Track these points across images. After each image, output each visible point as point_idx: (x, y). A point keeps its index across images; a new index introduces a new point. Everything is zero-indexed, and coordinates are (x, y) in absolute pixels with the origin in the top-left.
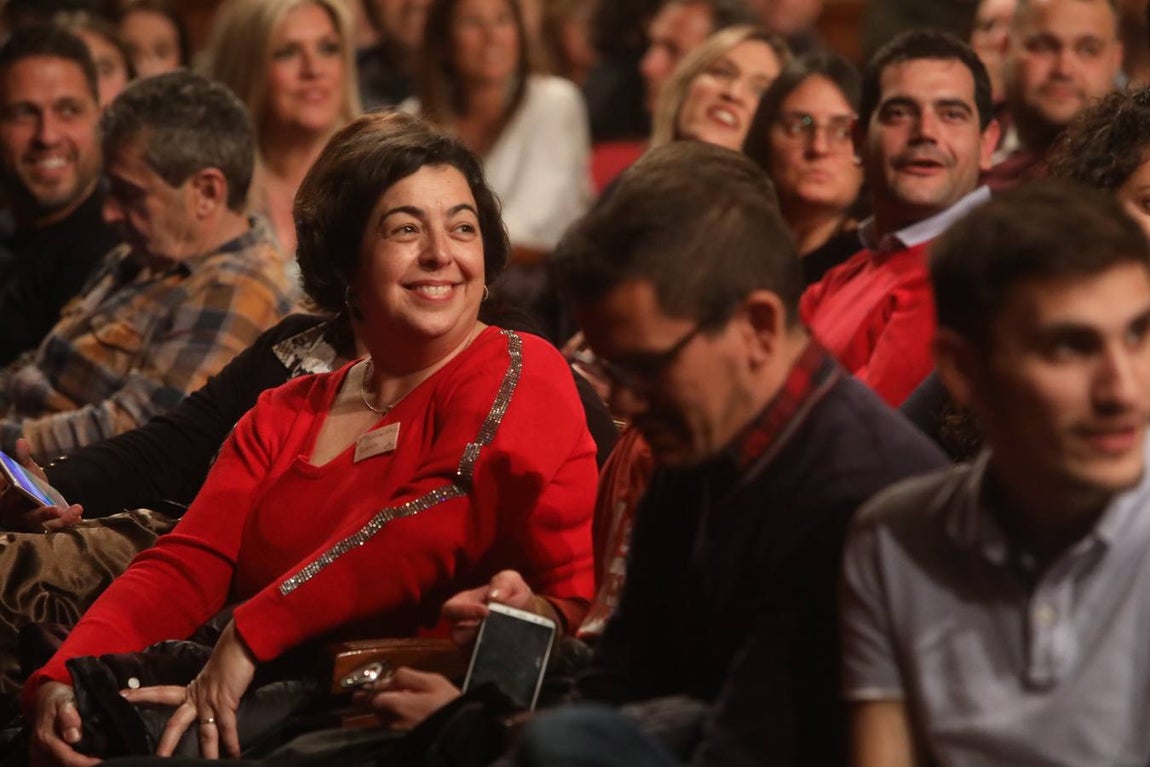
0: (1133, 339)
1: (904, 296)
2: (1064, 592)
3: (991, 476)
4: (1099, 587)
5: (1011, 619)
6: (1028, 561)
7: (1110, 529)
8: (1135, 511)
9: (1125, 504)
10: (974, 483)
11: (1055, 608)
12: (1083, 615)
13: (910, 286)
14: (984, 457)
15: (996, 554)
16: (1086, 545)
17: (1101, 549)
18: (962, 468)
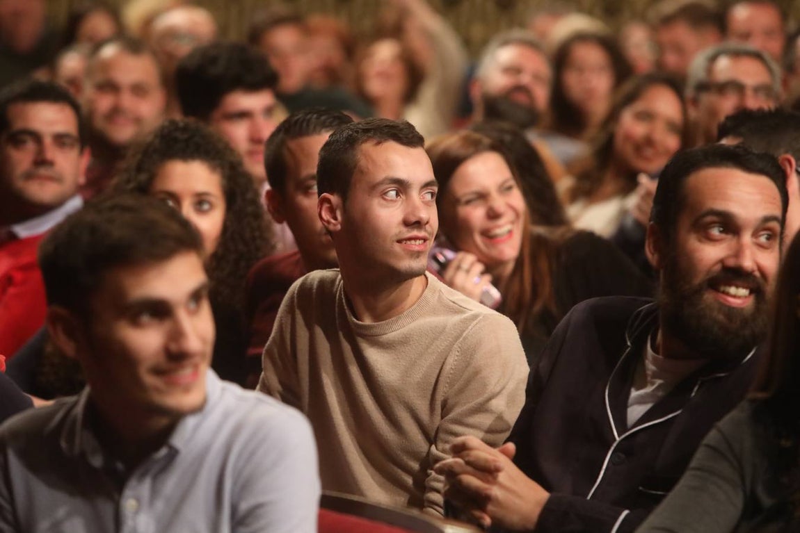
0: (192, 306)
1: (18, 276)
2: (145, 488)
3: (90, 406)
4: (171, 483)
5: (107, 509)
6: (120, 466)
7: (179, 439)
8: (196, 428)
9: (190, 422)
10: (79, 410)
11: (138, 500)
12: (160, 505)
13: (24, 268)
14: (87, 391)
15: (97, 461)
16: (163, 452)
17: (174, 453)
18: (70, 399)
